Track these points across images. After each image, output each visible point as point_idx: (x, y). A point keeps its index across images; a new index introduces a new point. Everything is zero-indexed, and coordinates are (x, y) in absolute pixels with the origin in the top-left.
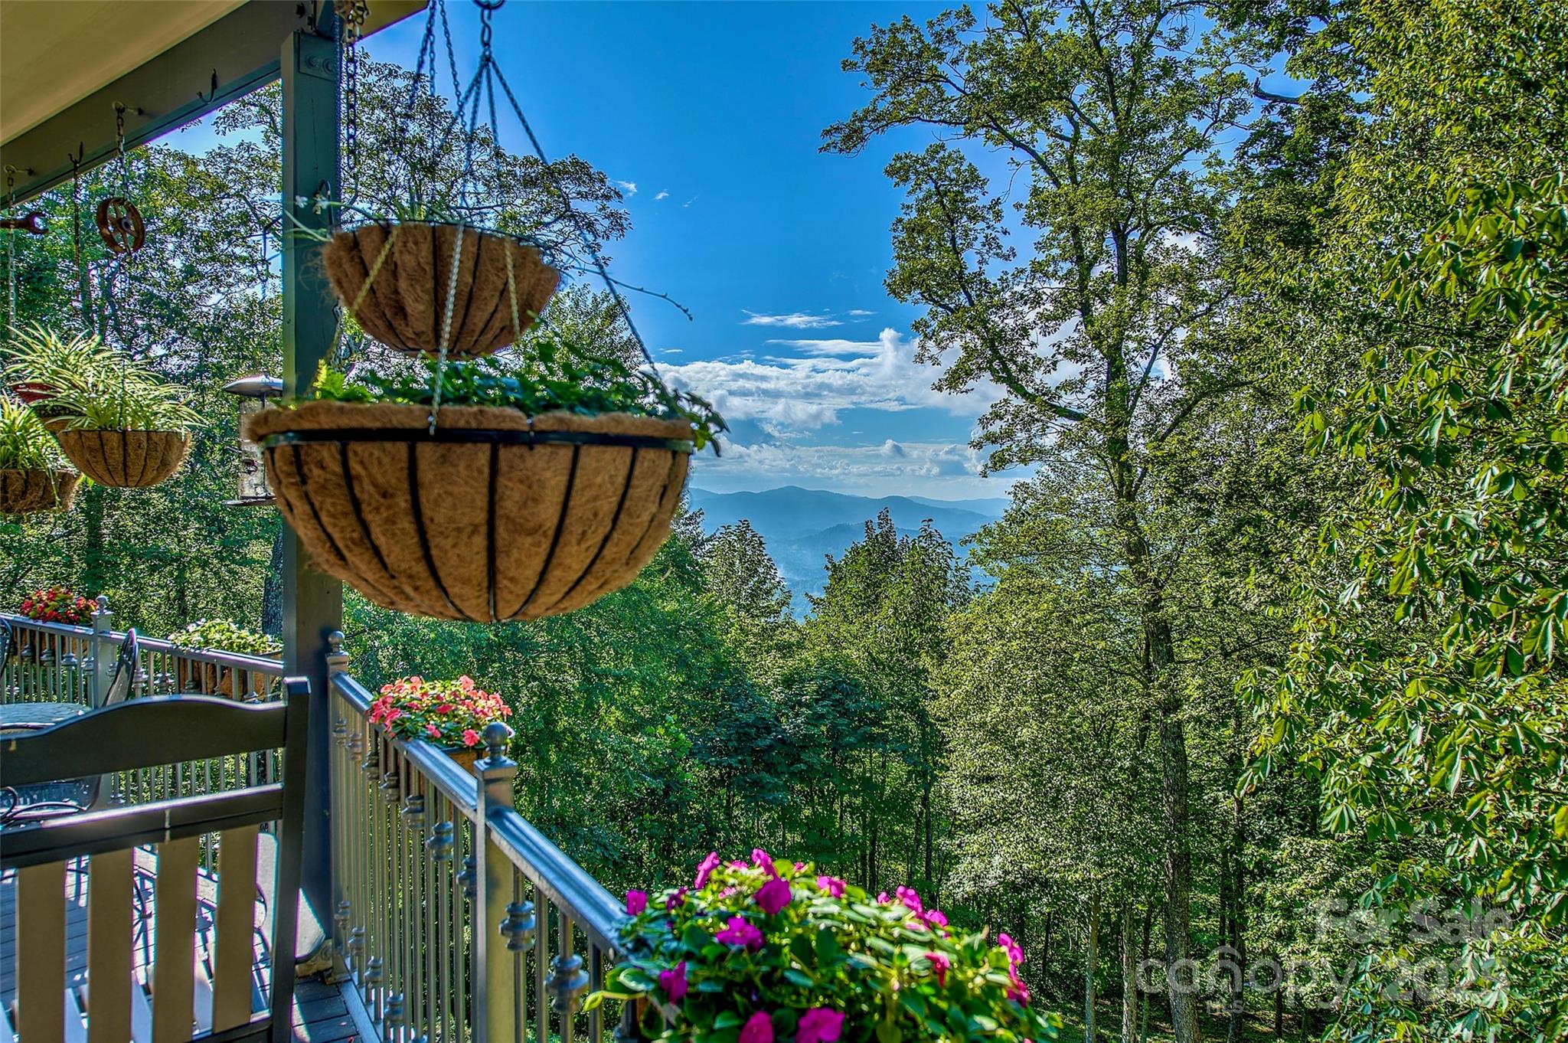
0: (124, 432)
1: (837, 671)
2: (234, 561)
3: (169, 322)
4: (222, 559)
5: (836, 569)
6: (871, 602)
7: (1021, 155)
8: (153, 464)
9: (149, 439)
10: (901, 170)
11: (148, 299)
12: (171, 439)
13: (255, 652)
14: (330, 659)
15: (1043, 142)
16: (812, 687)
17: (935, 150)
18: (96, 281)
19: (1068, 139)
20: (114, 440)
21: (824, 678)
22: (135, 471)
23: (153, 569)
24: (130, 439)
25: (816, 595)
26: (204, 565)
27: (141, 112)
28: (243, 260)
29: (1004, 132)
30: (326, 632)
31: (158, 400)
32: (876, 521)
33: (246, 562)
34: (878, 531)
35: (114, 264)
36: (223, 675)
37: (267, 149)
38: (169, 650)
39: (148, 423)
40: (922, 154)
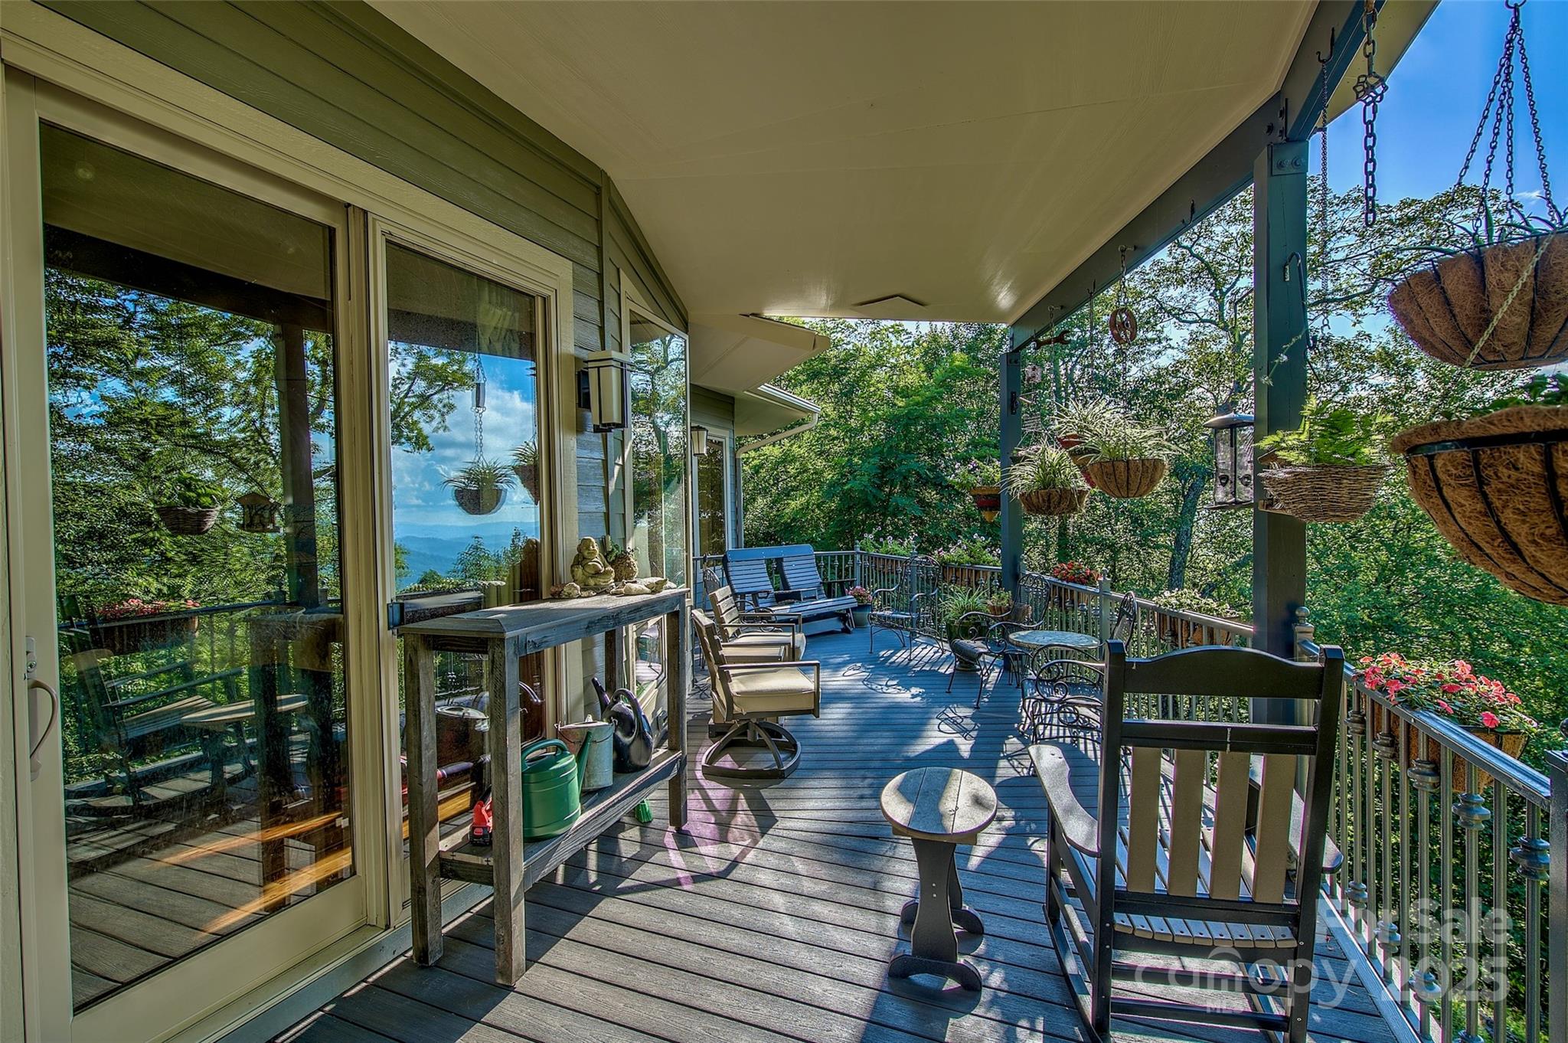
0: (1128, 461)
2: (1150, 547)
3: (1105, 391)
4: (1141, 546)
8: (1145, 481)
9: (1143, 464)
11: (1095, 377)
12: (1157, 463)
13: (1219, 615)
14: (1298, 628)
18: (1063, 372)
20: (1122, 466)
22: (1134, 486)
23: (1098, 552)
24: (1131, 465)
26: (1129, 549)
27: (1135, 248)
28: (1152, 341)
30: (1293, 607)
31: (1147, 438)
33: (1157, 547)
35: (1074, 359)
36: (1195, 630)
37: (1170, 259)
38: (1154, 609)
39: (1141, 454)
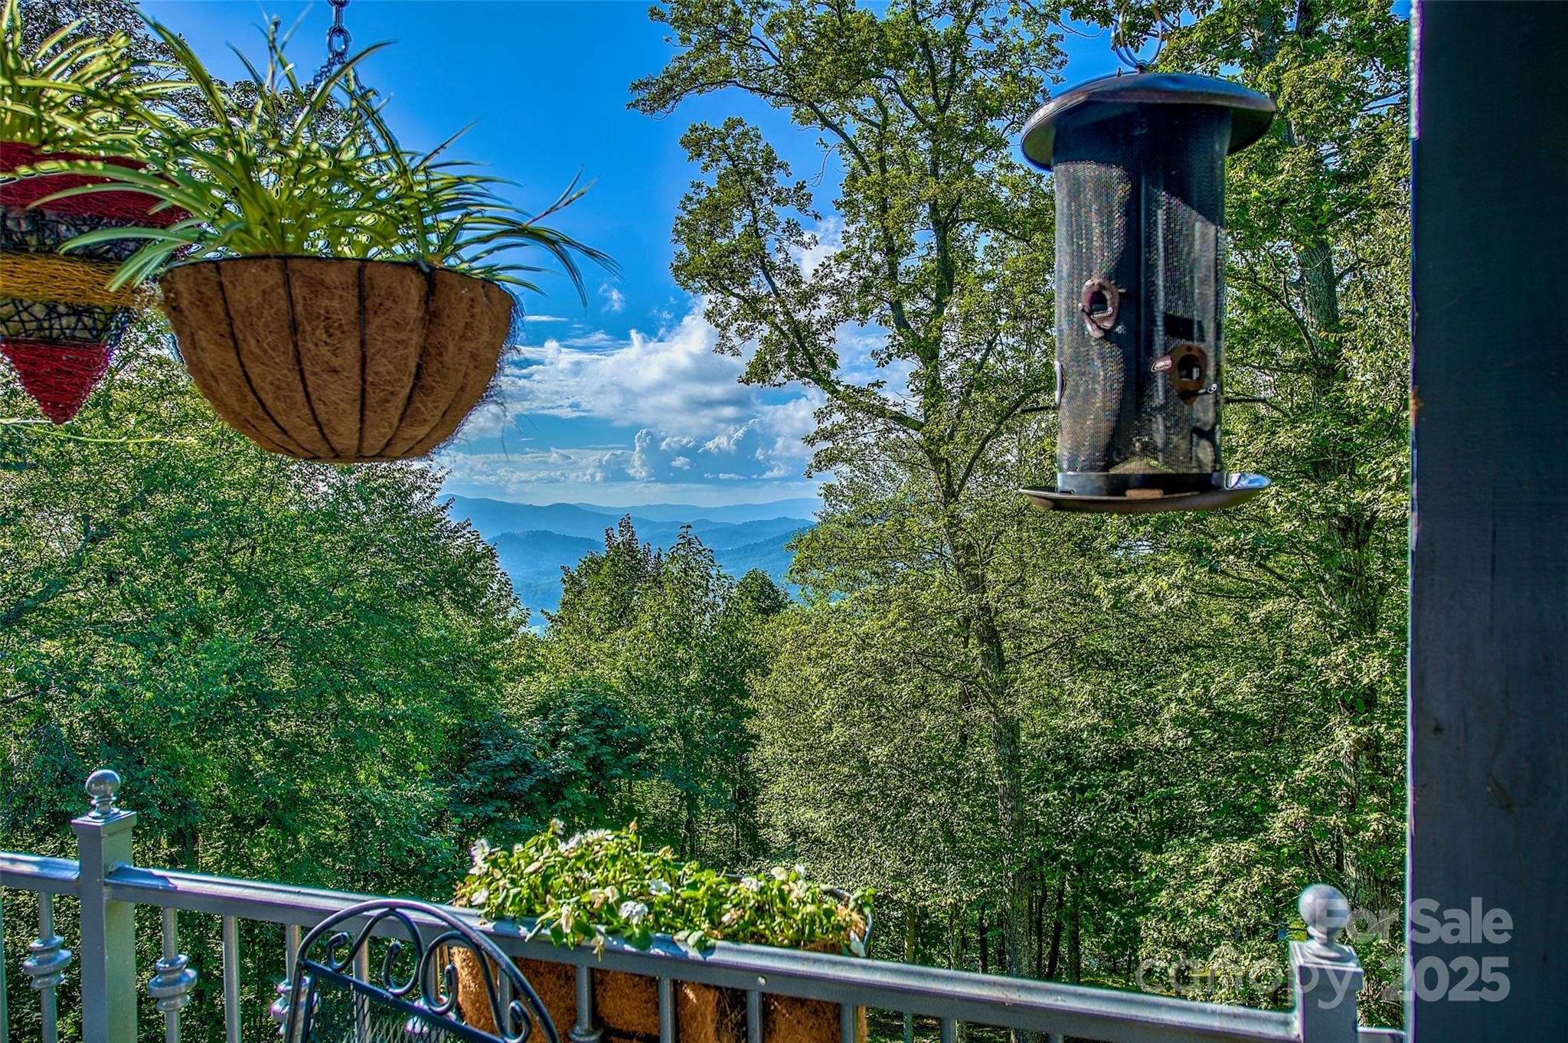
1: (593, 694)
5: (574, 582)
6: (622, 613)
7: (832, 138)
10: (697, 143)
15: (852, 127)
16: (572, 715)
17: (731, 125)
19: (877, 126)
21: (581, 703)
25: (553, 613)
29: (816, 110)
32: (617, 529)
34: (620, 540)
40: (721, 128)
